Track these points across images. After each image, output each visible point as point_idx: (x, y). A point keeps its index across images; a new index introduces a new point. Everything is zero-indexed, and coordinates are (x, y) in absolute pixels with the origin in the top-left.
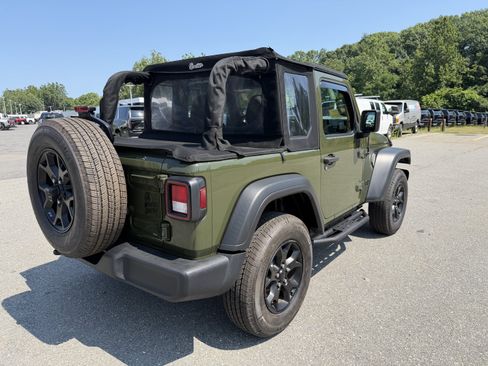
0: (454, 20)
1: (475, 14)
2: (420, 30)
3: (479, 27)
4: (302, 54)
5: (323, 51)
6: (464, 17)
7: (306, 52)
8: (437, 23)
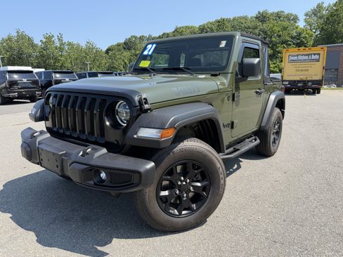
0: (229, 21)
1: (240, 18)
2: (210, 26)
3: (243, 25)
4: (135, 37)
5: (150, 36)
6: (234, 19)
7: (138, 36)
8: (219, 22)
